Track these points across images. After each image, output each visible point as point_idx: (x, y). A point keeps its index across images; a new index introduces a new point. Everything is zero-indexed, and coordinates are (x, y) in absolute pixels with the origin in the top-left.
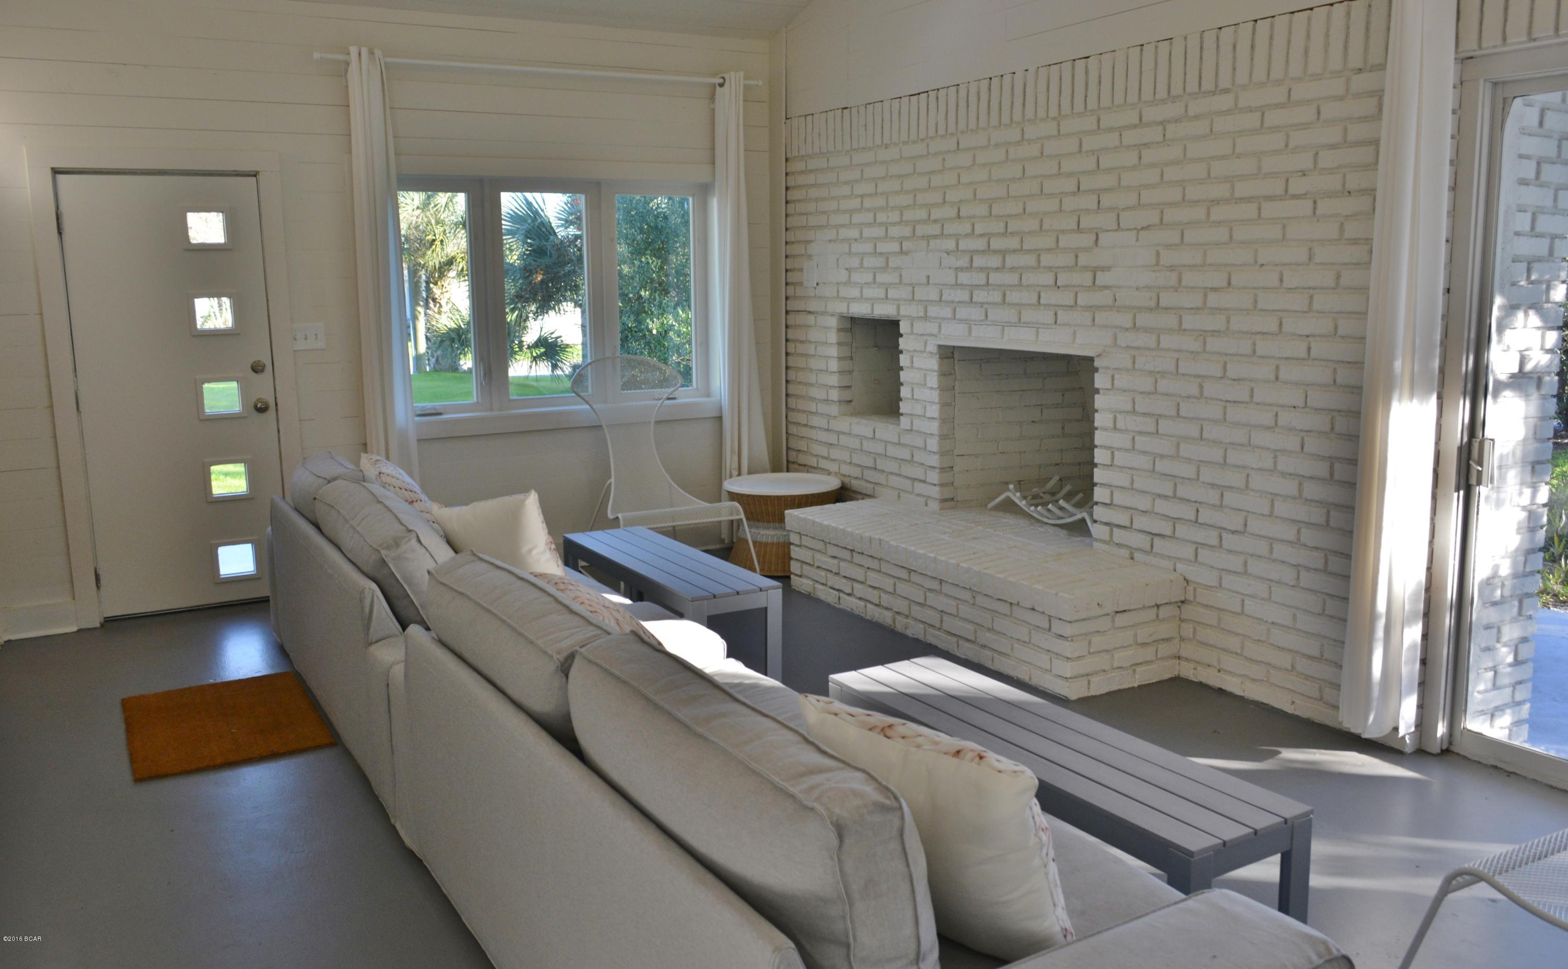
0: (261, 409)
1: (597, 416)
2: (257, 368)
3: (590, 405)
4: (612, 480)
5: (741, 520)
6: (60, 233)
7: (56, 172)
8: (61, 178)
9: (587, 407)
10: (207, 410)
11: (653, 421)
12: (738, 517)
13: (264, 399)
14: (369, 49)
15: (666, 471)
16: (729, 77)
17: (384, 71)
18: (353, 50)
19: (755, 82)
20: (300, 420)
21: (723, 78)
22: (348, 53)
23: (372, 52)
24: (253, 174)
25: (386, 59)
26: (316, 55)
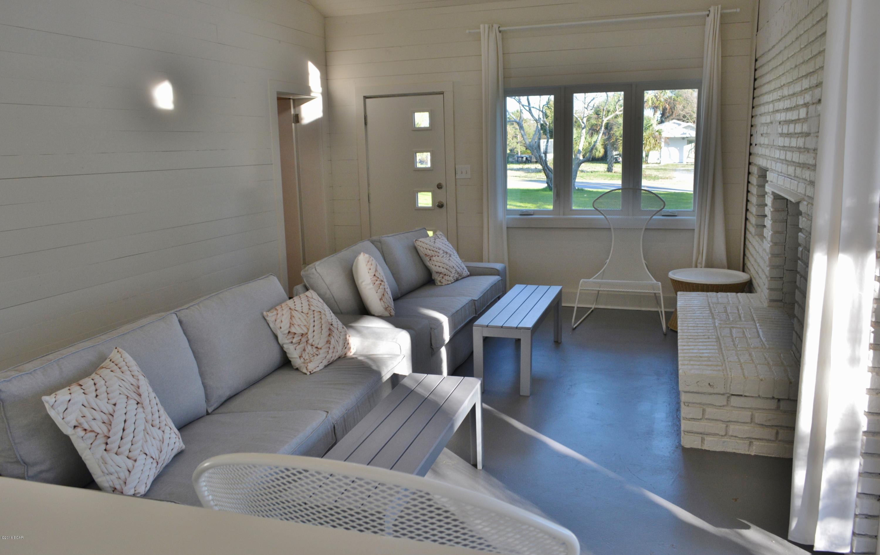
0: (441, 206)
1: (609, 222)
2: (439, 186)
3: (604, 216)
4: (608, 261)
5: (659, 293)
6: (366, 124)
7: (366, 98)
8: (367, 100)
9: (603, 217)
10: (419, 205)
11: (644, 228)
12: (659, 292)
13: (442, 202)
14: (490, 25)
15: (645, 259)
16: (712, 9)
17: (499, 35)
18: (482, 26)
19: (735, 10)
20: (457, 213)
21: (709, 11)
22: (479, 28)
23: (493, 26)
24: (442, 93)
25: (501, 29)
26: (467, 31)
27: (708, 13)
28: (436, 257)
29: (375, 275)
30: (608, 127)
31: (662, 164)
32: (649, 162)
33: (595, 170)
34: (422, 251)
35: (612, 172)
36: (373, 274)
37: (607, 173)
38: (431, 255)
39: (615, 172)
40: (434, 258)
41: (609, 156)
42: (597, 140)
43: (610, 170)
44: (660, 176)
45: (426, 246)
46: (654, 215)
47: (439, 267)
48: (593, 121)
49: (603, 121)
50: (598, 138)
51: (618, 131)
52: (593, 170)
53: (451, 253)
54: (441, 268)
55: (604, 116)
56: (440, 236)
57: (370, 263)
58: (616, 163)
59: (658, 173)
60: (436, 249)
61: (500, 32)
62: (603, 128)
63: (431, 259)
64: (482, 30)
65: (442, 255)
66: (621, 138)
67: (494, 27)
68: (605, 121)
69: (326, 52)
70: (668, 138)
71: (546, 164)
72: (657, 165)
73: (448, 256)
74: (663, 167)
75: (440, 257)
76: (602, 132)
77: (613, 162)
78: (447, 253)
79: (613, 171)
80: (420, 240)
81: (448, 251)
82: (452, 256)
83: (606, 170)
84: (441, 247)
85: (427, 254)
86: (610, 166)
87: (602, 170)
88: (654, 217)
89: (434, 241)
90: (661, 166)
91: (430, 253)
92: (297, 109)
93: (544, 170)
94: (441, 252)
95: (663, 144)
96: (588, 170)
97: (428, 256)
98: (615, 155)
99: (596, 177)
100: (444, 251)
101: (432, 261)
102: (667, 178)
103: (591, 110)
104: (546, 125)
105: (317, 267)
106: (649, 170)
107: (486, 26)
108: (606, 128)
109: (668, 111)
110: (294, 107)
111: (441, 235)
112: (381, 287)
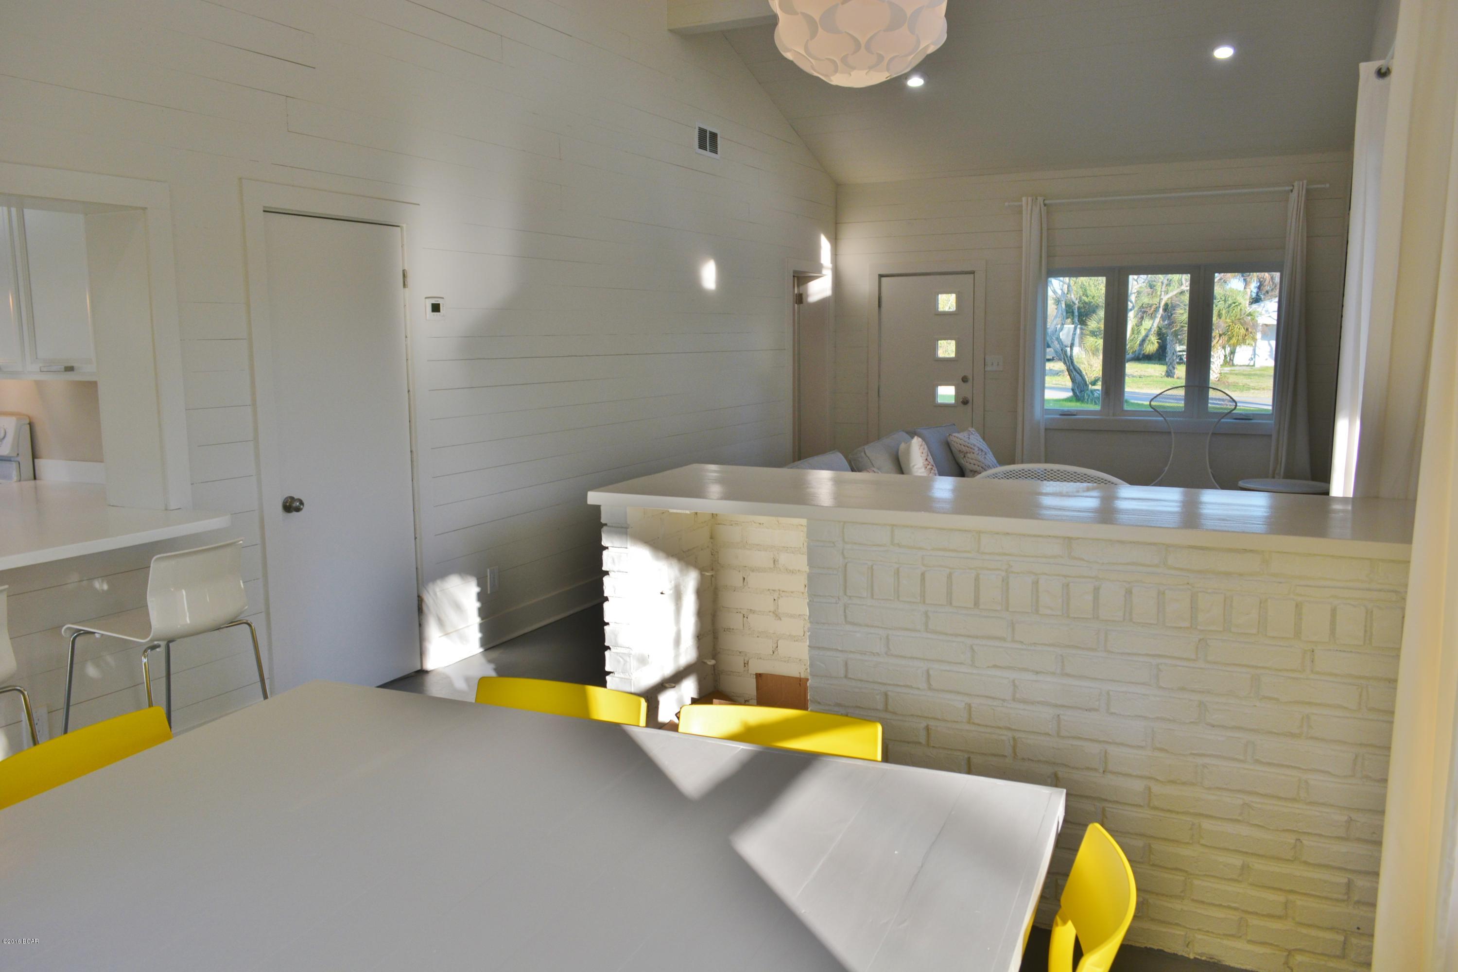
0: (965, 402)
2: (965, 380)
4: (1167, 468)
6: (880, 306)
7: (881, 276)
8: (883, 279)
9: (1163, 419)
10: (938, 401)
13: (967, 398)
14: (1034, 197)
15: (1211, 468)
16: (1296, 184)
17: (1044, 209)
18: (1024, 199)
19: (1323, 186)
20: (984, 410)
21: (1293, 186)
22: (1022, 201)
23: (1037, 199)
24: (973, 273)
25: (1046, 202)
26: (1006, 204)
27: (1291, 188)
28: (972, 454)
29: (927, 459)
30: (1169, 309)
31: (1257, 366)
32: (1235, 362)
33: (1146, 374)
34: (955, 447)
35: (1173, 377)
36: (925, 458)
37: (1166, 379)
38: (965, 452)
39: (1178, 378)
40: (969, 455)
41: (1169, 353)
42: (1151, 328)
43: (1169, 374)
44: (1252, 385)
45: (961, 442)
46: (1223, 418)
47: (974, 465)
48: (1146, 300)
49: (1161, 300)
50: (1152, 325)
51: (1182, 315)
52: (1143, 373)
53: (986, 451)
54: (976, 466)
55: (1163, 293)
56: (974, 433)
57: (922, 447)
58: (1179, 363)
59: (1249, 380)
60: (971, 446)
61: (1045, 205)
62: (1161, 310)
63: (966, 456)
64: (1024, 203)
65: (978, 452)
66: (1187, 325)
67: (1038, 201)
68: (1165, 299)
69: (836, 223)
70: (1266, 325)
71: (1072, 362)
72: (1248, 369)
73: (984, 453)
74: (1258, 372)
75: (975, 455)
76: (1159, 316)
77: (1175, 362)
78: (982, 450)
79: (1175, 376)
80: (954, 434)
81: (984, 449)
82: (988, 455)
83: (1164, 374)
84: (975, 443)
85: (962, 451)
86: (1171, 368)
87: (1157, 375)
88: (1222, 420)
89: (968, 436)
90: (1254, 370)
91: (964, 449)
92: (801, 288)
93: (1069, 370)
94: (976, 449)
95: (1259, 336)
96: (1136, 374)
97: (962, 452)
98: (1180, 351)
99: (1148, 384)
100: (979, 448)
101: (967, 458)
102: (1264, 389)
103: (1143, 282)
104: (1075, 304)
105: (866, 451)
106: (1235, 376)
107: (1030, 199)
108: (1166, 309)
109: (1267, 282)
110: (798, 286)
111: (974, 431)
112: (932, 471)
